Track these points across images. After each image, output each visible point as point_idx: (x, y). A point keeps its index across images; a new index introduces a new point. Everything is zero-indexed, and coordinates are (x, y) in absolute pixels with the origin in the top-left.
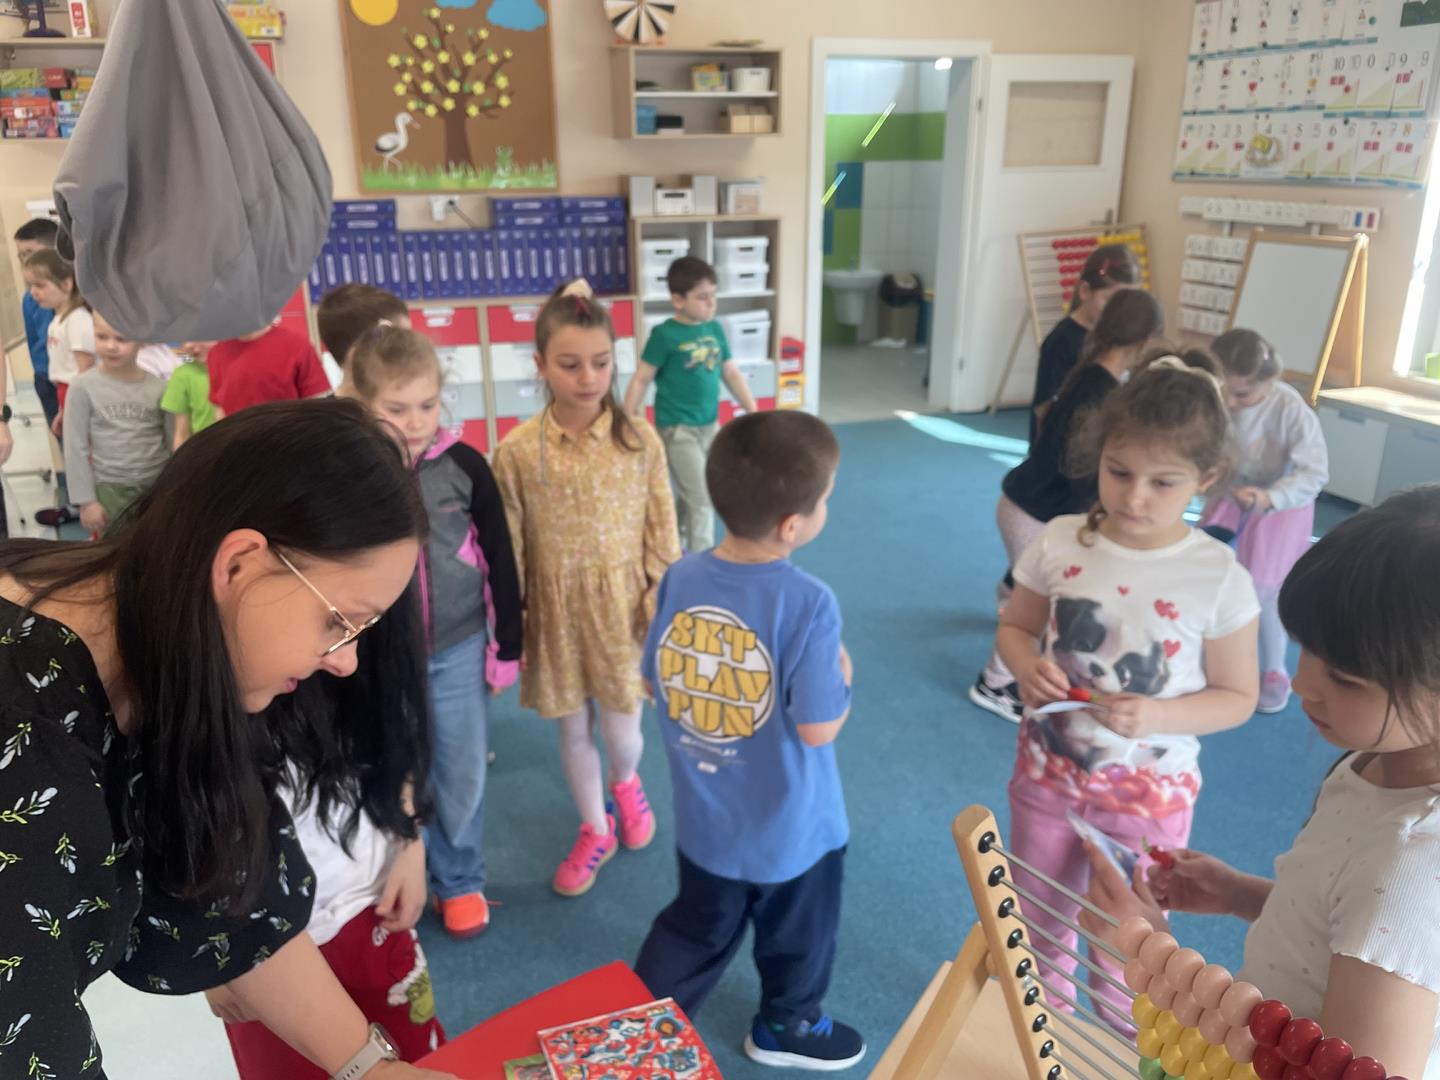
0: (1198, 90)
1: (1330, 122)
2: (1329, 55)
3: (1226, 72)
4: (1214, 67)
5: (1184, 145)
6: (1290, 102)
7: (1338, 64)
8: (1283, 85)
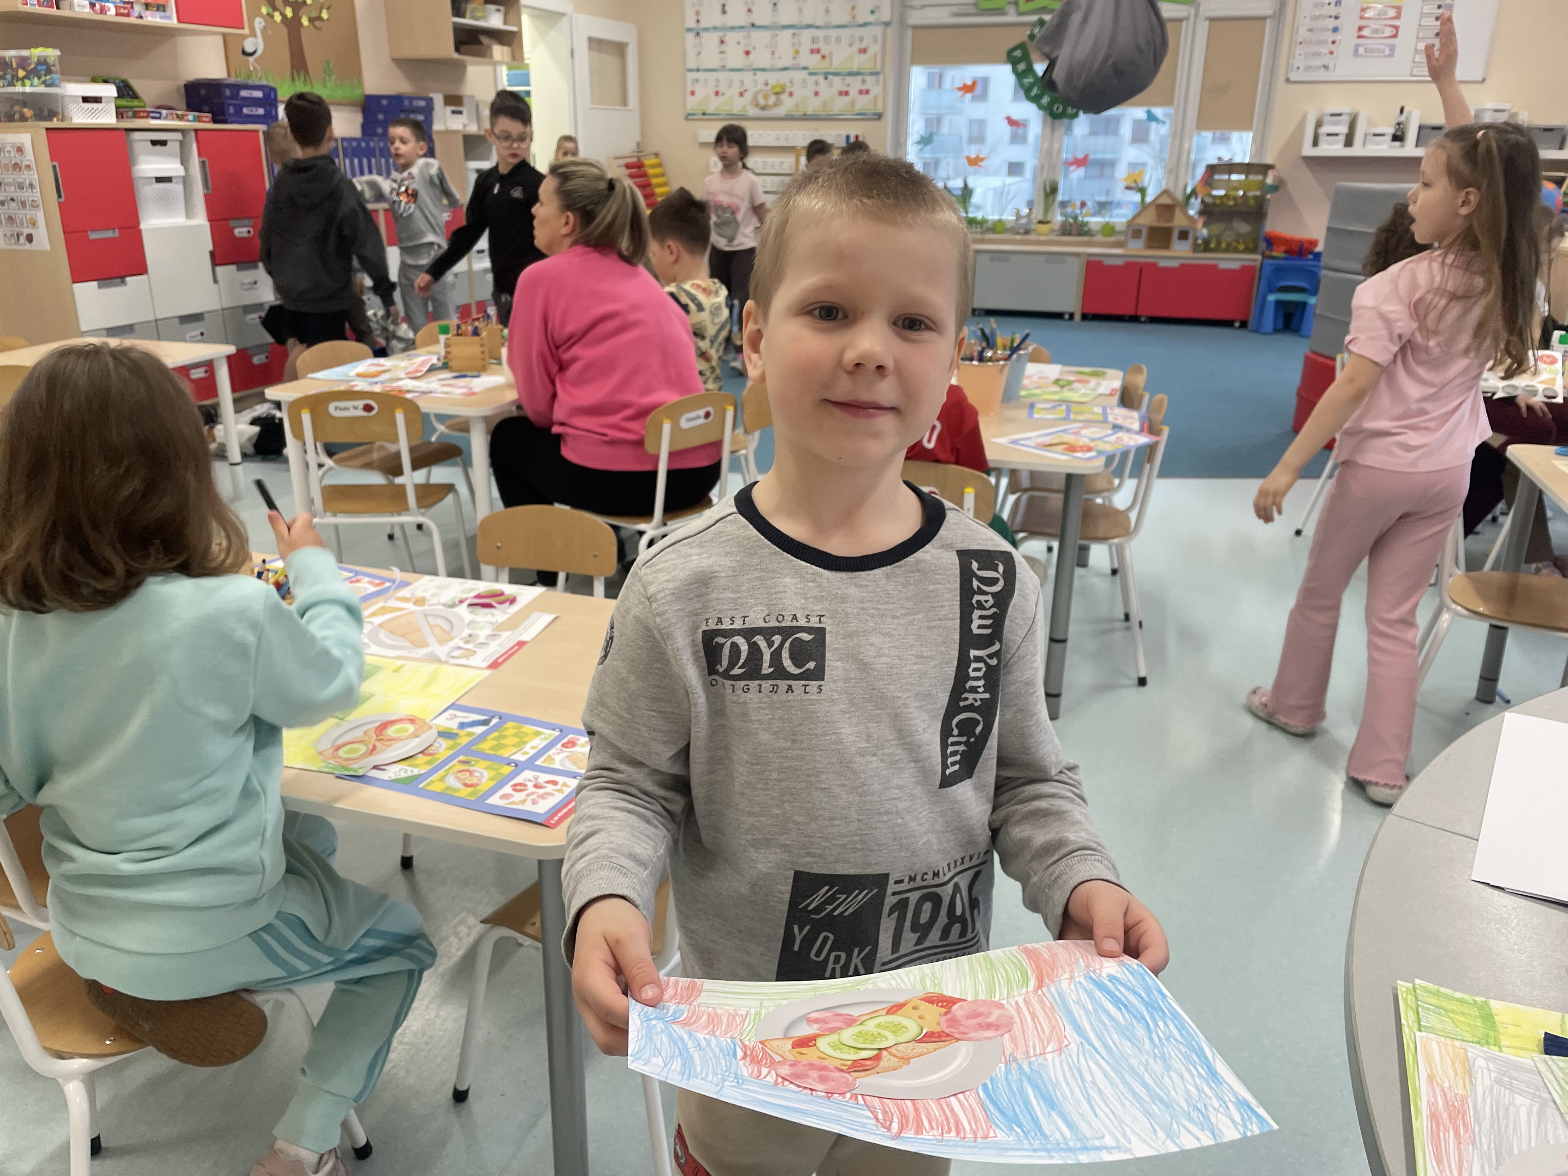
0: (699, 53)
1: (814, 78)
2: (807, 34)
3: (722, 42)
4: (711, 39)
5: (693, 93)
6: (780, 64)
7: (814, 40)
8: (773, 53)
